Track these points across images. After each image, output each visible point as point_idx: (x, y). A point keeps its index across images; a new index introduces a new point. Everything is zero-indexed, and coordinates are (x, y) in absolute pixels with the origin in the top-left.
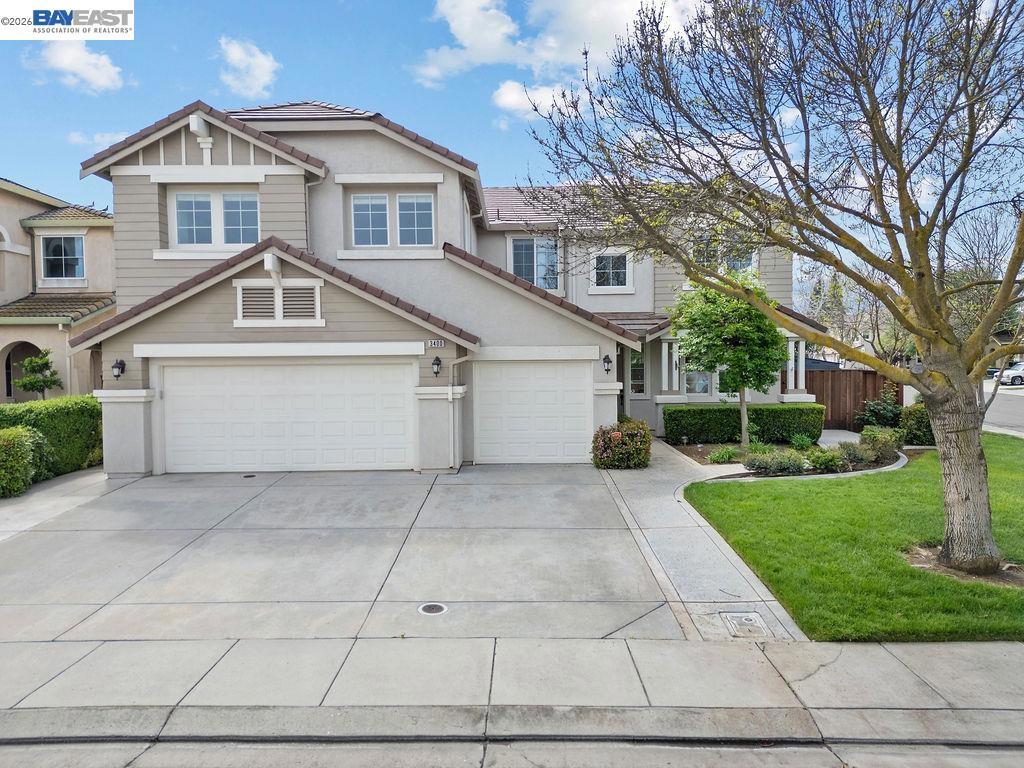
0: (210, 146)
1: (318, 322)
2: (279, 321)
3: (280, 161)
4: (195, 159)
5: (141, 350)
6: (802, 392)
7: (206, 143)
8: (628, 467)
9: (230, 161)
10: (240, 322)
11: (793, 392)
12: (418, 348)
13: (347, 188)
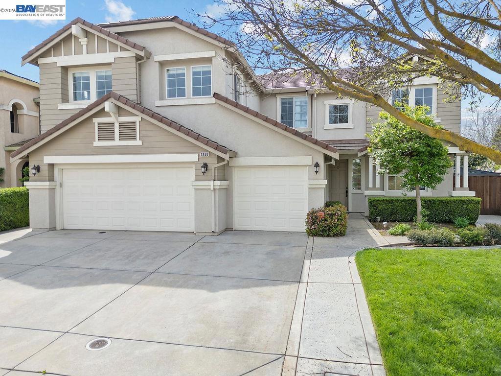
0: (86, 43)
1: (138, 142)
2: (117, 142)
3: (122, 49)
4: (79, 52)
5: (48, 160)
6: (465, 189)
7: (83, 41)
8: (329, 236)
9: (96, 52)
10: (97, 143)
11: (459, 189)
12: (194, 157)
13: (162, 64)
